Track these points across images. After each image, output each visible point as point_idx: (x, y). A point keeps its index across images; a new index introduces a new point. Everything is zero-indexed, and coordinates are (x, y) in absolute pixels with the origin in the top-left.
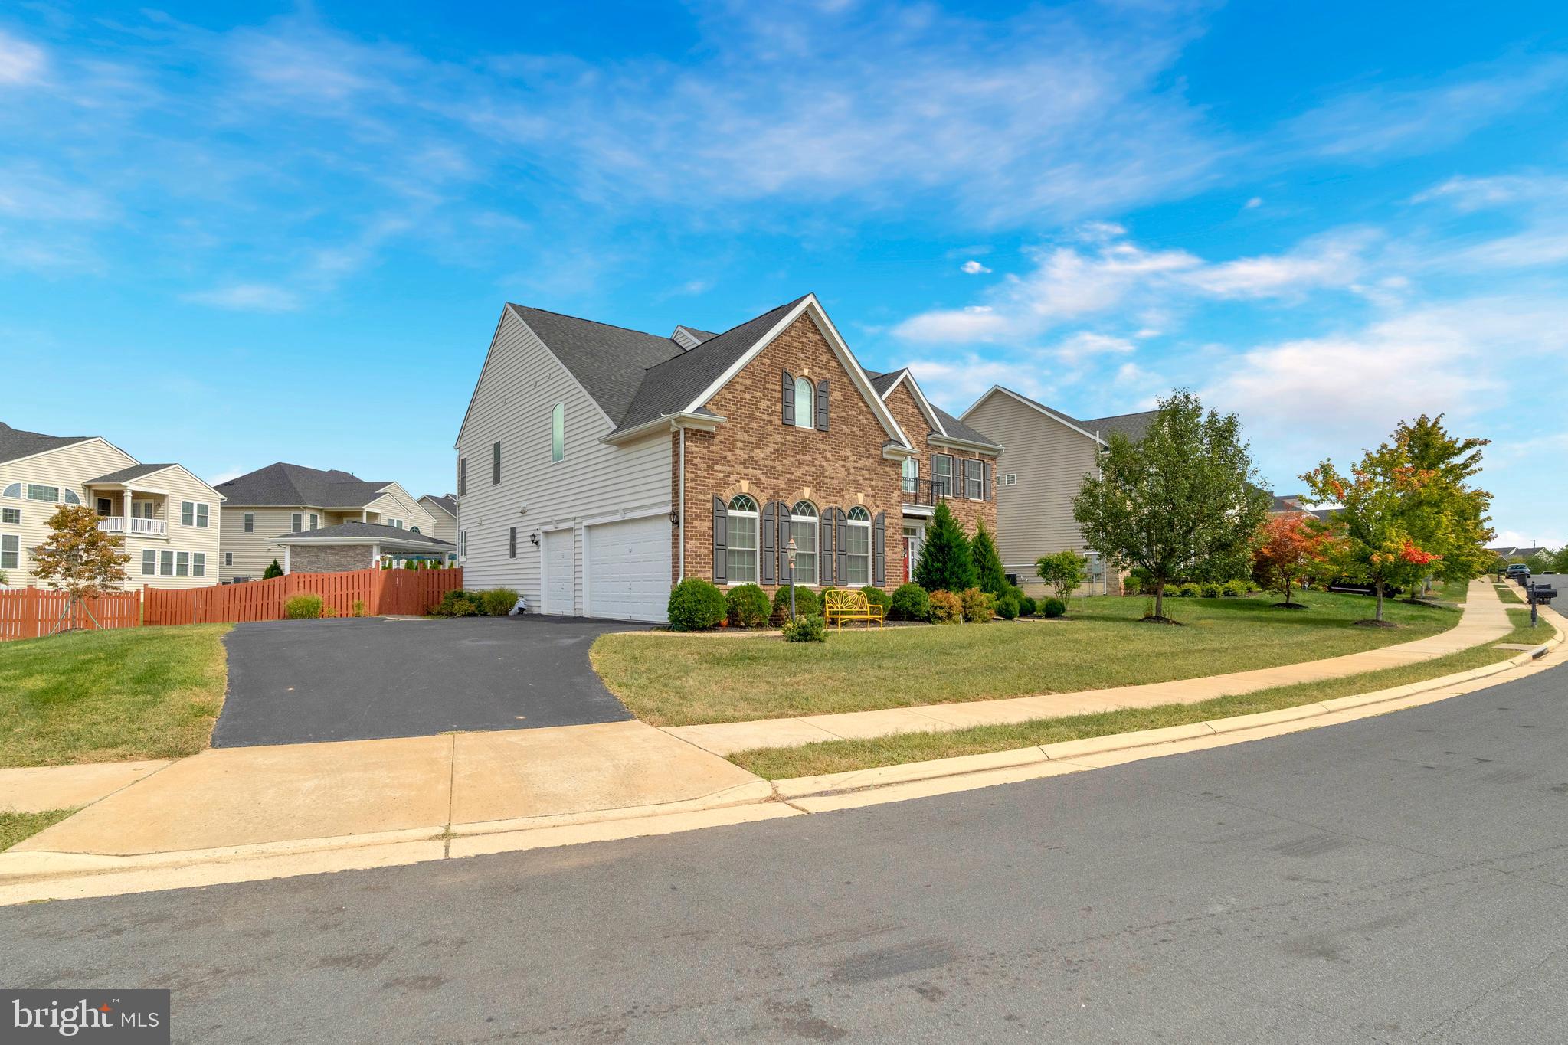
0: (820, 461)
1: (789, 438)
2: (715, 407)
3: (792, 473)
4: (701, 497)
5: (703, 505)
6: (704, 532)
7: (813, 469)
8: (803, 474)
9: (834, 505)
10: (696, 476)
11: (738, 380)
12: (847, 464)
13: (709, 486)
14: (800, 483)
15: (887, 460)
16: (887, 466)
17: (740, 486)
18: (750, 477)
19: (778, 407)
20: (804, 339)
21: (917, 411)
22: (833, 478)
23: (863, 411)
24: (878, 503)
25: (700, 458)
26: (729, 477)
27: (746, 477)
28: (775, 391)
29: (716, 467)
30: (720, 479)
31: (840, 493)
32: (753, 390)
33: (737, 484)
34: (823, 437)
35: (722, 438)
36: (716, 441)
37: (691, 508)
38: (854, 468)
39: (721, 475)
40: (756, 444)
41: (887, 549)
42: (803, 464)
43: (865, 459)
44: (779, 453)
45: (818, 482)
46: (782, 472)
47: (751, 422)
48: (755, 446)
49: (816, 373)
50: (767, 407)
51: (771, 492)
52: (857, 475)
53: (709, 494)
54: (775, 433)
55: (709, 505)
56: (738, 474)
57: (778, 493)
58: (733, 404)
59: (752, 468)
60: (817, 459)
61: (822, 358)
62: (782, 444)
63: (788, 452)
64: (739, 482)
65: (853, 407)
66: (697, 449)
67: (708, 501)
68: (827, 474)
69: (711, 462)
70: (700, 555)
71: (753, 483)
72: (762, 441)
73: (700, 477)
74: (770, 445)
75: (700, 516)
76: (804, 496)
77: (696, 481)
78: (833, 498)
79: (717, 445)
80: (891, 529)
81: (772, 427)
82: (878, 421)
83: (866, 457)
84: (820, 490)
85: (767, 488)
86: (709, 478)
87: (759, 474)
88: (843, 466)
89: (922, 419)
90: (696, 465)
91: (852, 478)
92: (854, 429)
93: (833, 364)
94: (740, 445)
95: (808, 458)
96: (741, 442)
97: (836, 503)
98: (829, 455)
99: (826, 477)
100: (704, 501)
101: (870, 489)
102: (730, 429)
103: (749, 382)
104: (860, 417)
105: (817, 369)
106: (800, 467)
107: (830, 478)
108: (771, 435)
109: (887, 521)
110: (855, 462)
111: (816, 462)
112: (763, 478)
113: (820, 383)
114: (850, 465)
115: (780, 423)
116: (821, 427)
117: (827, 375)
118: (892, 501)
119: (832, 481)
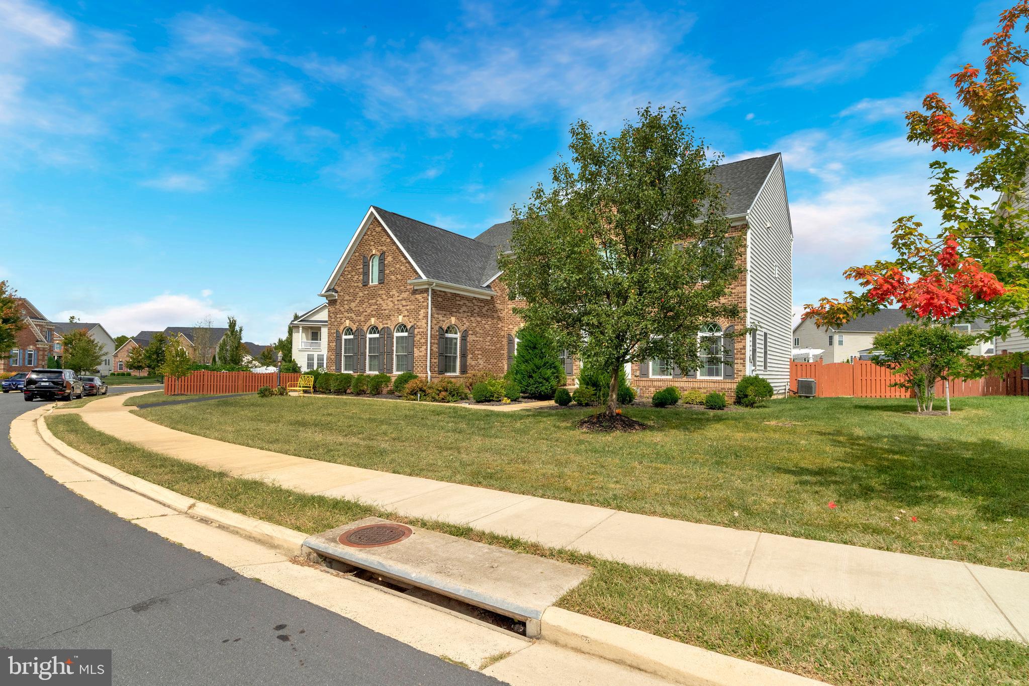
0: (380, 301)
1: (366, 292)
2: (337, 287)
3: (367, 312)
4: (332, 331)
6: (333, 348)
7: (376, 307)
8: (371, 311)
9: (387, 326)
13: (335, 325)
14: (371, 316)
15: (417, 290)
16: (417, 294)
17: (346, 323)
18: (350, 317)
19: (362, 277)
20: (373, 233)
22: (386, 310)
23: (403, 263)
24: (411, 320)
25: (332, 313)
26: (342, 319)
27: (348, 318)
28: (361, 269)
29: (338, 316)
30: (339, 322)
31: (390, 317)
32: (351, 272)
34: (381, 286)
35: (340, 301)
36: (338, 303)
37: (330, 337)
38: (398, 301)
39: (339, 319)
40: (352, 300)
41: (415, 349)
42: (371, 305)
43: (404, 293)
44: (361, 302)
45: (379, 313)
46: (362, 312)
47: (350, 289)
49: (379, 250)
50: (357, 279)
51: (358, 324)
52: (399, 304)
53: (335, 329)
54: (360, 291)
55: (335, 335)
56: (345, 317)
57: (361, 324)
59: (350, 313)
61: (381, 240)
62: (363, 297)
63: (365, 300)
64: (346, 321)
65: (398, 263)
66: (332, 309)
68: (382, 308)
69: (335, 314)
70: (333, 359)
71: (351, 321)
72: (355, 297)
73: (332, 322)
74: (357, 299)
75: (332, 340)
76: (372, 323)
77: (331, 324)
78: (386, 322)
80: (420, 336)
81: (359, 289)
82: (411, 266)
84: (380, 318)
85: (356, 322)
86: (335, 322)
88: (392, 301)
90: (331, 317)
91: (396, 307)
92: (398, 276)
93: (387, 240)
94: (346, 302)
95: (374, 301)
96: (347, 300)
97: (388, 324)
98: (384, 296)
99: (383, 310)
100: (334, 333)
101: (406, 312)
102: (342, 296)
104: (401, 267)
105: (380, 248)
106: (370, 307)
108: (358, 293)
109: (416, 331)
110: (398, 296)
111: (378, 302)
112: (354, 316)
113: (381, 254)
114: (395, 299)
115: (361, 285)
116: (381, 281)
117: (385, 249)
118: (420, 317)
119: (386, 312)
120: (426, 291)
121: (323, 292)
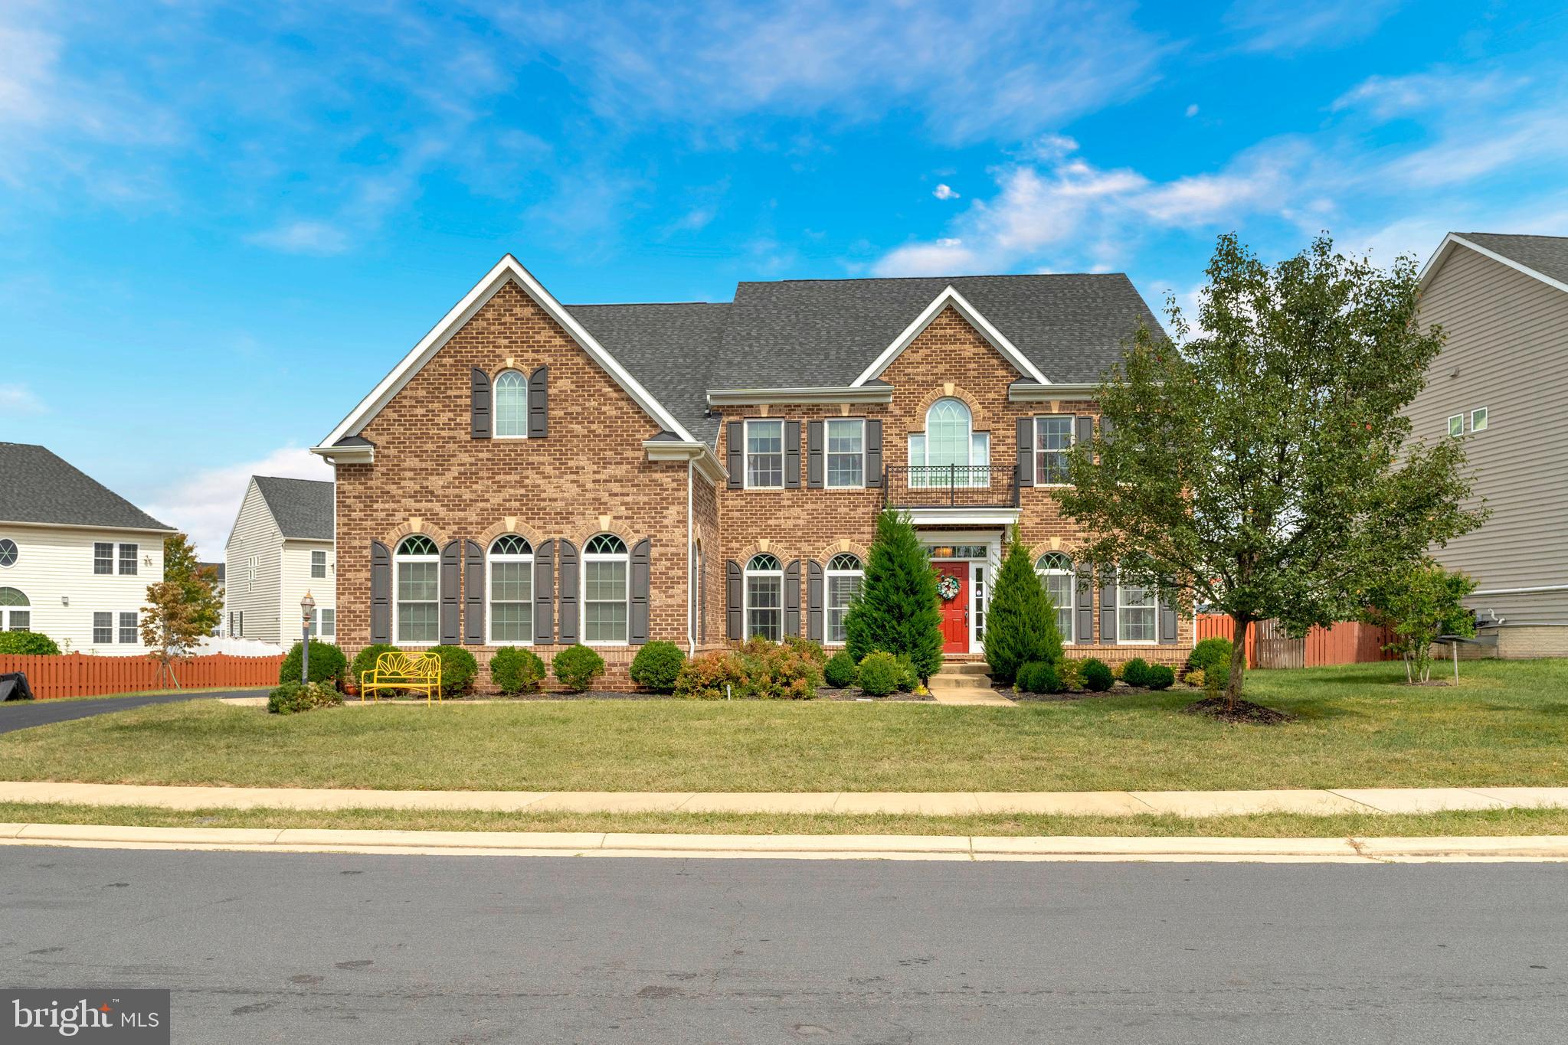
0: (533, 478)
1: (484, 455)
2: (374, 433)
3: (487, 501)
4: (356, 543)
5: (359, 552)
6: (360, 584)
7: (523, 491)
8: (504, 500)
9: (557, 537)
10: (349, 520)
11: (404, 393)
12: (581, 478)
13: (366, 529)
14: (502, 511)
15: (656, 462)
16: (656, 471)
17: (409, 525)
18: (423, 512)
19: (467, 417)
20: (507, 319)
21: (982, 350)
22: (555, 500)
23: (611, 399)
24: (637, 527)
25: (355, 497)
26: (394, 515)
27: (418, 513)
28: (461, 397)
29: (375, 506)
30: (382, 520)
31: (568, 518)
32: (428, 402)
33: (406, 523)
34: (539, 446)
35: (384, 469)
36: (376, 474)
37: (344, 557)
38: (594, 481)
39: (383, 515)
40: (432, 470)
41: (653, 592)
42: (504, 487)
43: (613, 467)
44: (468, 477)
45: (531, 507)
46: (471, 500)
47: (425, 443)
48: (433, 472)
49: (527, 360)
50: (449, 420)
51: (455, 528)
52: (598, 490)
53: (366, 539)
54: (460, 451)
55: (367, 552)
56: (405, 510)
57: (466, 528)
58: (398, 425)
59: (426, 501)
60: (527, 477)
61: (537, 337)
62: (471, 464)
63: (481, 474)
64: (408, 520)
65: (593, 395)
66: (351, 487)
67: (366, 548)
68: (543, 495)
69: (368, 501)
70: (355, 612)
71: (427, 519)
72: (442, 462)
73: (355, 520)
74: (453, 468)
75: (355, 566)
76: (505, 528)
77: (350, 525)
78: (557, 527)
79: (377, 479)
80: (664, 562)
81: (457, 445)
82: (640, 408)
83: (616, 463)
84: (534, 519)
85: (449, 524)
86: (367, 520)
87: (437, 507)
88: (573, 481)
89: (995, 362)
90: (350, 506)
91: (589, 495)
92: (594, 427)
93: (558, 341)
94: (410, 474)
95: (514, 477)
96: (411, 470)
97: (561, 532)
98: (548, 469)
99: (544, 500)
100: (360, 547)
101: (623, 508)
102: (395, 457)
103: (421, 393)
104: (604, 408)
105: (530, 355)
106: (500, 491)
107: (550, 500)
108: (455, 456)
109: (655, 552)
110: (594, 472)
111: (527, 482)
112: (442, 512)
113: (535, 373)
114: (587, 479)
115: (468, 437)
116: (538, 433)
117: (547, 360)
118: (666, 522)
119: (554, 504)
120: (683, 466)
121: (328, 444)
